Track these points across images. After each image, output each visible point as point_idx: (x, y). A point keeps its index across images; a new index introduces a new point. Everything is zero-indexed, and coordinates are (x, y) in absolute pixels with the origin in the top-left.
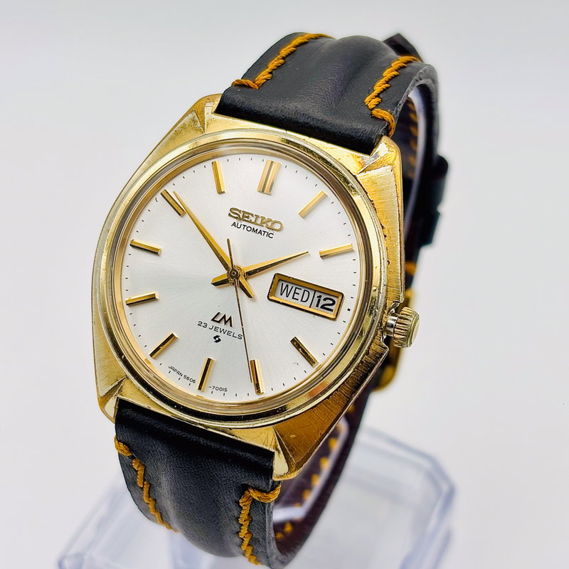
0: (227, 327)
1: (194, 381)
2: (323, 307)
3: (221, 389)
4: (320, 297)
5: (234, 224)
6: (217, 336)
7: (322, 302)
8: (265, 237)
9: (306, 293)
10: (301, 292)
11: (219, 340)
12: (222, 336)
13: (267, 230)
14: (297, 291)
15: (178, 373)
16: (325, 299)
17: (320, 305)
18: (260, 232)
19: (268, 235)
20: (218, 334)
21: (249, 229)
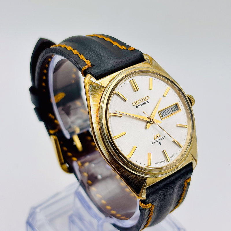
0: (160, 138)
1: (165, 161)
2: (174, 111)
3: (172, 156)
4: (171, 108)
5: (137, 107)
6: (160, 143)
7: (173, 110)
8: (147, 104)
9: (168, 110)
10: (166, 111)
11: (161, 143)
12: (160, 141)
13: (146, 101)
14: (165, 112)
15: (159, 163)
16: (173, 108)
17: (173, 111)
18: (145, 103)
19: (147, 102)
20: (159, 142)
21: (141, 105)
